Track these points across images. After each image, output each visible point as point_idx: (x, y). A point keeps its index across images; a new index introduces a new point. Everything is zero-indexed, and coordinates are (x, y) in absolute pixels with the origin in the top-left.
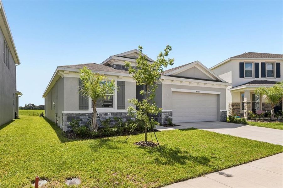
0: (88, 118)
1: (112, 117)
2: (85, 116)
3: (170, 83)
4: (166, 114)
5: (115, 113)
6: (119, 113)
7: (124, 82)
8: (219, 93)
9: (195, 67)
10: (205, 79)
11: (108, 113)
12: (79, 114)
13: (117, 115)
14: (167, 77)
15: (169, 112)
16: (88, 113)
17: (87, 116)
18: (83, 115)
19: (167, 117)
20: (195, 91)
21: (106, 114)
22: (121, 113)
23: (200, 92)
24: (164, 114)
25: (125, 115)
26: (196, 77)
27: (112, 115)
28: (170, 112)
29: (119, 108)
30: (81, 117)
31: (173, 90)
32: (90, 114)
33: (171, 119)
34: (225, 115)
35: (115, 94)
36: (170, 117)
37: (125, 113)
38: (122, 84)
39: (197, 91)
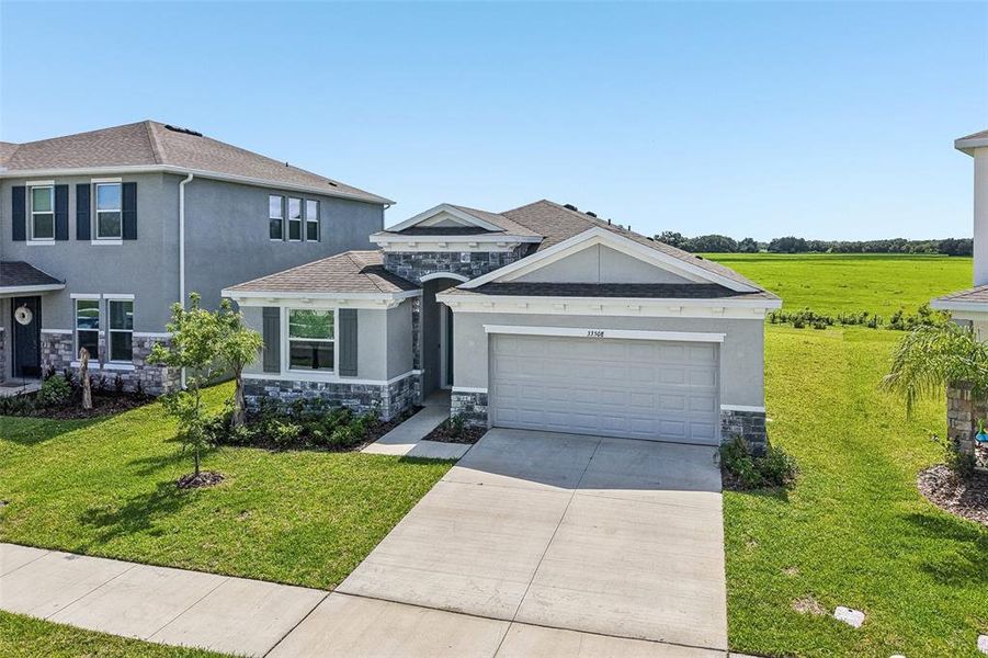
0: (278, 390)
1: (329, 392)
2: (274, 385)
3: (479, 309)
4: (464, 398)
5: (334, 384)
6: (344, 385)
7: (356, 310)
8: (718, 337)
9: (599, 245)
11: (319, 384)
12: (263, 380)
13: (339, 390)
15: (474, 394)
16: (279, 381)
17: (277, 386)
18: (271, 383)
19: (470, 408)
20: (583, 333)
21: (314, 386)
22: (348, 386)
23: (605, 336)
24: (459, 400)
25: (356, 391)
27: (327, 389)
28: (481, 394)
29: (342, 373)
30: (267, 388)
31: (489, 329)
32: (283, 382)
33: (485, 417)
34: (754, 429)
35: (336, 340)
36: (477, 409)
37: (358, 387)
38: (349, 318)
39: (594, 330)
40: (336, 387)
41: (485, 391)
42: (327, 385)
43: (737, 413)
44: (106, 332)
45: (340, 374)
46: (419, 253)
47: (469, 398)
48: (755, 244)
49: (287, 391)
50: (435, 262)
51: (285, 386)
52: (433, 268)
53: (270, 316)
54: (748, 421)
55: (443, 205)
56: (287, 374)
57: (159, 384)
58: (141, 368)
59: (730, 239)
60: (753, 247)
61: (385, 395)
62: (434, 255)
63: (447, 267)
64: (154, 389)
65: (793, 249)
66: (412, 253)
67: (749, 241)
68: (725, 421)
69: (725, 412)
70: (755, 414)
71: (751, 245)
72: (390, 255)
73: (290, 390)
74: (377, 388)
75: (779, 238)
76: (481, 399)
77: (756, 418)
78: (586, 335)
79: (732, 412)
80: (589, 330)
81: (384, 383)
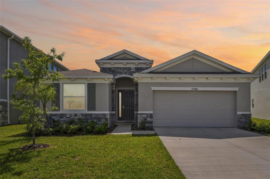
0: (59, 118)
1: (82, 117)
3: (149, 81)
4: (143, 116)
5: (85, 114)
6: (89, 114)
8: (236, 89)
9: (193, 58)
11: (78, 114)
12: (52, 114)
13: (87, 116)
15: (147, 114)
16: (59, 114)
17: (58, 116)
18: (55, 115)
19: (146, 119)
21: (76, 115)
22: (92, 114)
23: (198, 90)
24: (141, 117)
25: (95, 116)
26: (194, 71)
27: (82, 116)
28: (150, 114)
29: (89, 109)
30: (53, 117)
33: (151, 122)
34: (248, 120)
35: (86, 97)
36: (149, 119)
37: (96, 115)
38: (92, 86)
39: (194, 88)
40: (86, 115)
41: (152, 112)
42: (82, 114)
43: (242, 115)
46: (115, 68)
47: (145, 116)
49: (63, 118)
50: (121, 71)
51: (62, 116)
52: (121, 73)
54: (246, 117)
56: (63, 111)
61: (108, 117)
62: (121, 68)
63: (126, 73)
66: (111, 68)
68: (239, 118)
69: (239, 114)
70: (248, 114)
72: (103, 68)
73: (64, 117)
74: (105, 115)
76: (150, 116)
77: (248, 116)
78: (191, 90)
79: (241, 114)
80: (192, 88)
81: (108, 112)
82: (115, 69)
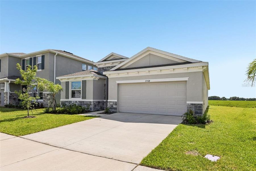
7: (86, 80)
8: (186, 79)
9: (150, 54)
10: (166, 63)
12: (65, 101)
14: (113, 71)
15: (113, 102)
18: (67, 102)
19: (112, 106)
20: (144, 81)
21: (76, 102)
22: (84, 102)
23: (150, 81)
24: (109, 104)
26: (151, 65)
28: (115, 102)
31: (118, 82)
32: (70, 101)
33: (116, 109)
34: (198, 110)
35: (81, 89)
36: (114, 106)
37: (86, 102)
38: (84, 82)
39: (147, 80)
40: (81, 102)
41: (116, 101)
42: (79, 101)
43: (192, 104)
44: (38, 93)
45: (82, 98)
47: (112, 103)
48: (226, 98)
49: (70, 104)
51: (70, 102)
53: (67, 83)
54: (196, 107)
55: (112, 53)
56: (71, 99)
57: (47, 105)
58: (44, 101)
59: (219, 97)
60: (225, 99)
61: (92, 104)
64: (47, 106)
65: (236, 100)
66: (104, 67)
67: (224, 97)
68: (188, 107)
69: (188, 104)
70: (198, 104)
71: (224, 99)
72: (99, 68)
74: (90, 102)
75: (232, 97)
76: (115, 103)
77: (198, 105)
78: (144, 82)
79: (190, 104)
80: (146, 80)
81: (92, 100)
82: (106, 68)
